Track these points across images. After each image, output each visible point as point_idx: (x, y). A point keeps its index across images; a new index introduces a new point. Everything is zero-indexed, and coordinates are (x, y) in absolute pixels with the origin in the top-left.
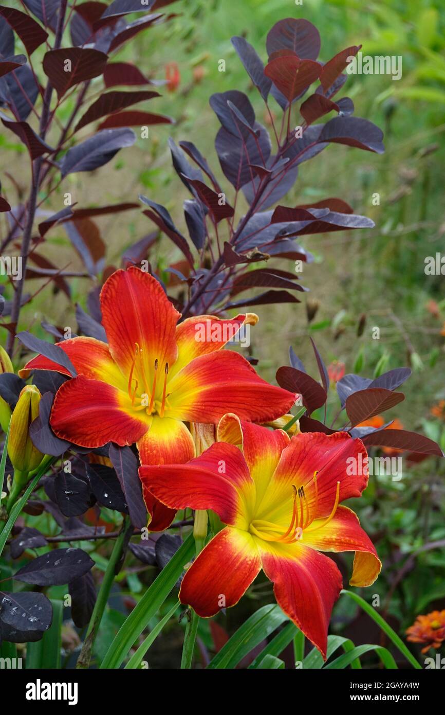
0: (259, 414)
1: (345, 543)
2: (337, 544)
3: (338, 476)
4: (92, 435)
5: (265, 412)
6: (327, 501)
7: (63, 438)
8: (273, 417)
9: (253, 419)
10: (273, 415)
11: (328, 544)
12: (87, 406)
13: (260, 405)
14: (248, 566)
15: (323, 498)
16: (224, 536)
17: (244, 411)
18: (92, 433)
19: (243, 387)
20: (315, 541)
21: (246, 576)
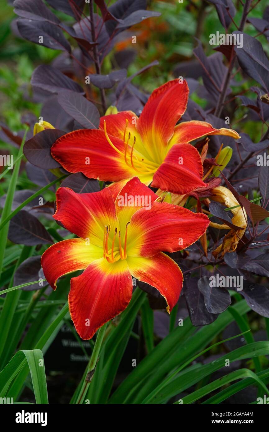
0: (175, 187)
1: (147, 277)
2: (143, 276)
3: (164, 235)
4: (75, 165)
5: (179, 187)
6: (150, 247)
7: (58, 161)
8: (183, 192)
9: (170, 190)
10: (183, 191)
11: (139, 274)
12: (87, 148)
13: (178, 182)
14: (71, 265)
15: (149, 245)
16: (72, 243)
17: (167, 182)
18: (75, 164)
19: (175, 168)
20: (135, 270)
21: (65, 270)
